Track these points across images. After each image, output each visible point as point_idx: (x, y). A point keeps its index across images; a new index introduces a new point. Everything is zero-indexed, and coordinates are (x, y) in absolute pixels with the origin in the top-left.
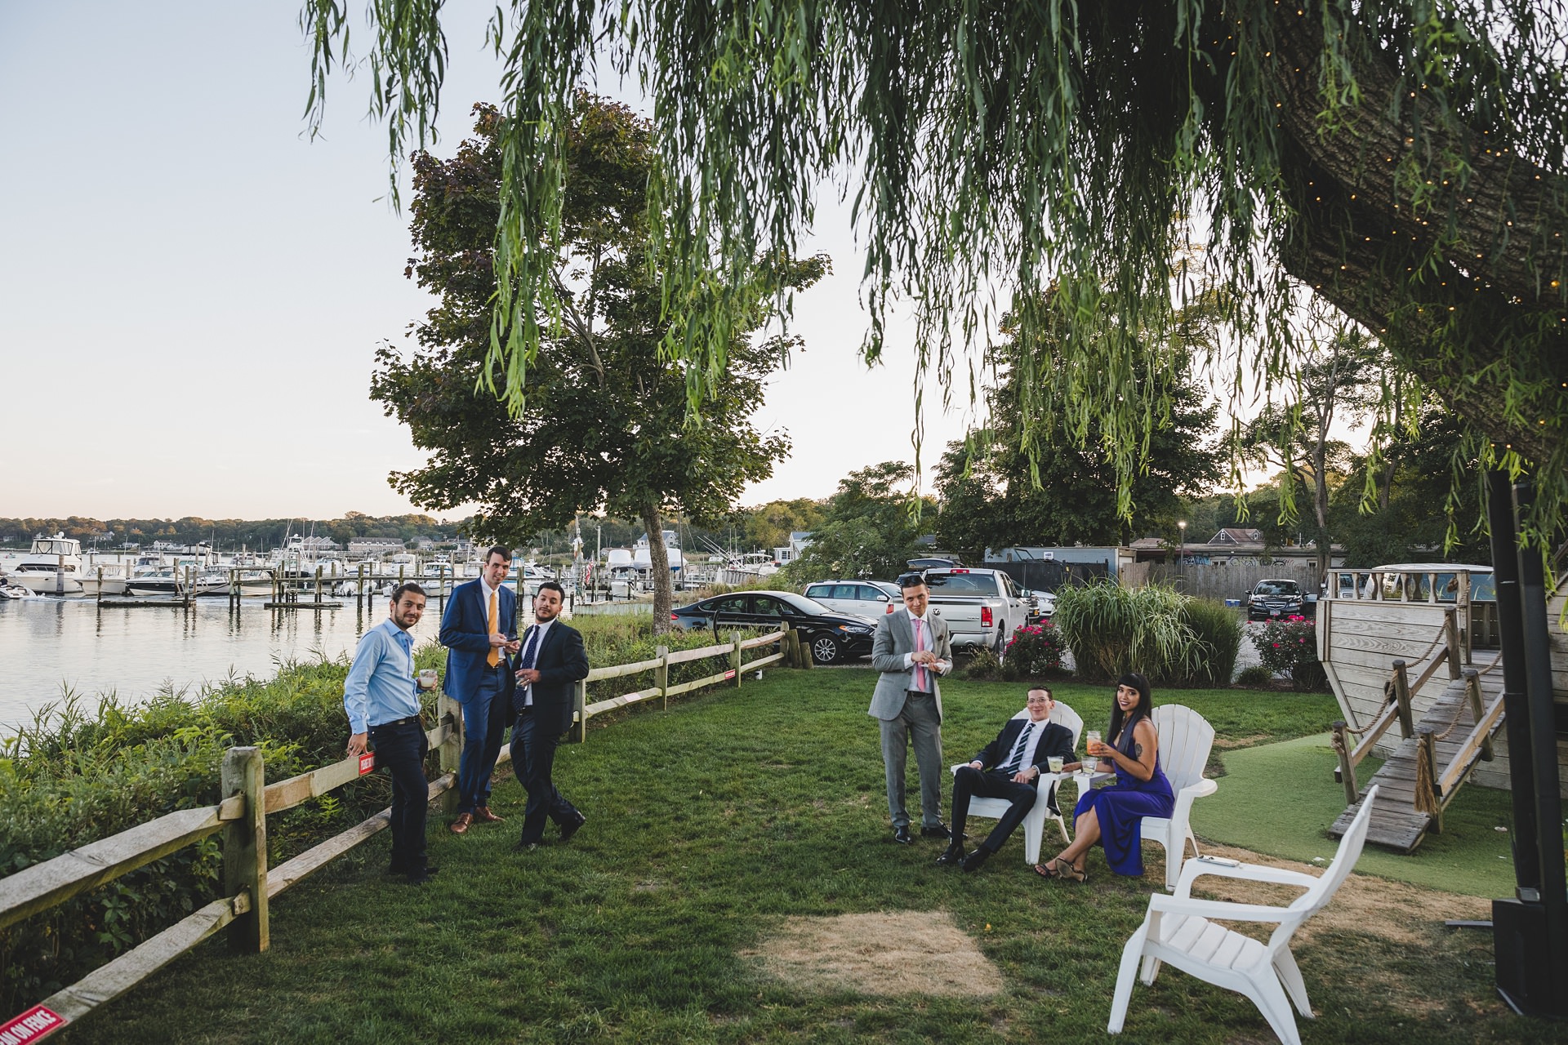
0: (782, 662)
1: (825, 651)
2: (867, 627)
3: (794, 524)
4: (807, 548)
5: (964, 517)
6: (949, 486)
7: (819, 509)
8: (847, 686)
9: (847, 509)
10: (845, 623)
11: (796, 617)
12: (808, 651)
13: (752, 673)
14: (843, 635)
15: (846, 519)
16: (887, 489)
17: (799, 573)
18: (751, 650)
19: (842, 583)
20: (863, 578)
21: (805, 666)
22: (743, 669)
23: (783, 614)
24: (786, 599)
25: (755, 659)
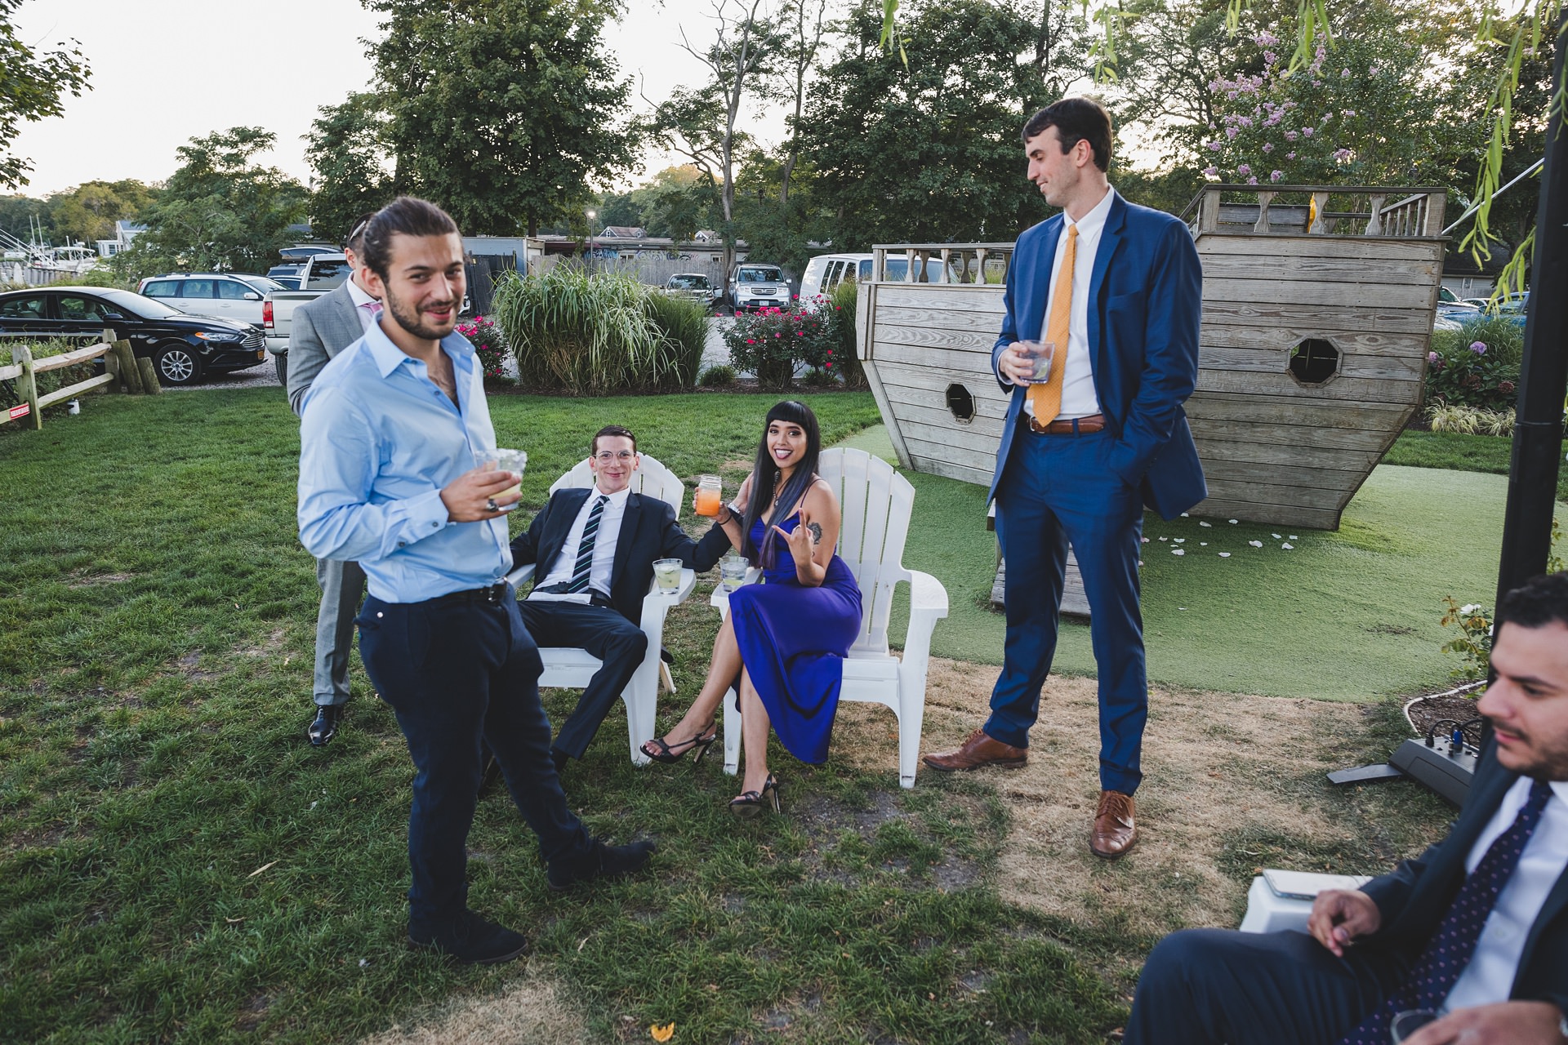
0: (112, 387)
1: (178, 367)
2: (236, 333)
3: (121, 210)
4: (139, 235)
5: (345, 200)
6: (323, 161)
7: (153, 193)
8: (215, 417)
9: (191, 186)
10: (203, 328)
11: (127, 323)
12: (150, 369)
13: (64, 406)
14: (202, 345)
15: (191, 198)
16: (243, 162)
17: (131, 266)
18: (56, 372)
19: (193, 277)
20: (221, 272)
21: (148, 389)
22: (41, 402)
23: (106, 318)
24: (109, 298)
25: (63, 385)
